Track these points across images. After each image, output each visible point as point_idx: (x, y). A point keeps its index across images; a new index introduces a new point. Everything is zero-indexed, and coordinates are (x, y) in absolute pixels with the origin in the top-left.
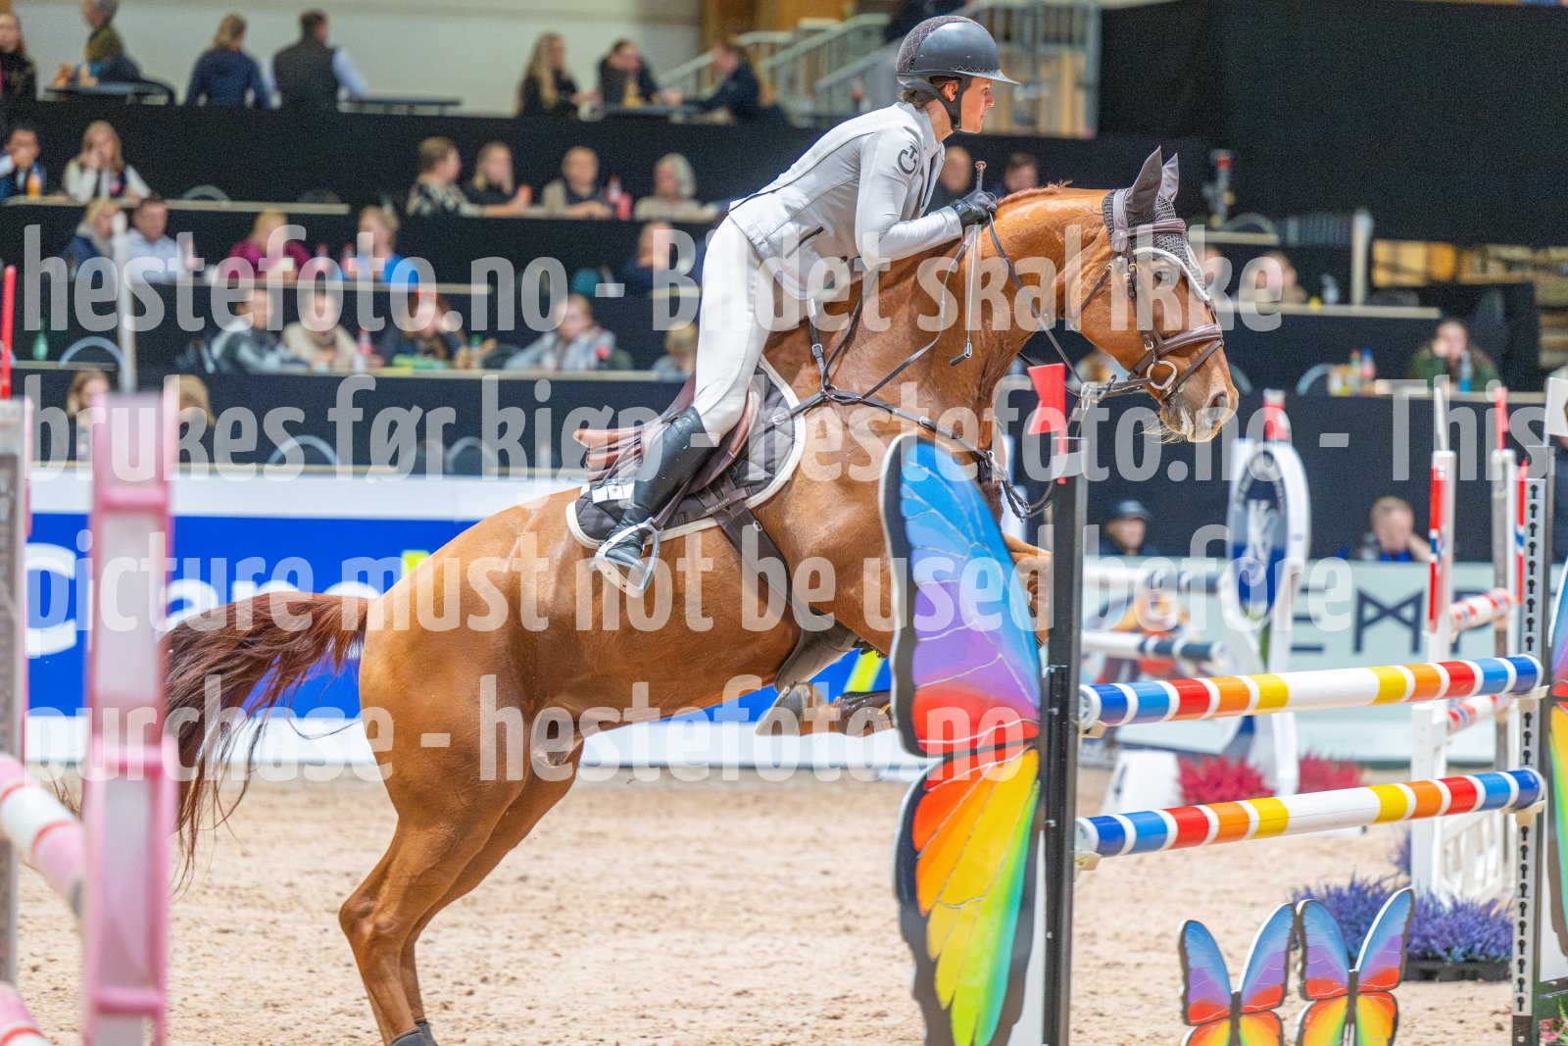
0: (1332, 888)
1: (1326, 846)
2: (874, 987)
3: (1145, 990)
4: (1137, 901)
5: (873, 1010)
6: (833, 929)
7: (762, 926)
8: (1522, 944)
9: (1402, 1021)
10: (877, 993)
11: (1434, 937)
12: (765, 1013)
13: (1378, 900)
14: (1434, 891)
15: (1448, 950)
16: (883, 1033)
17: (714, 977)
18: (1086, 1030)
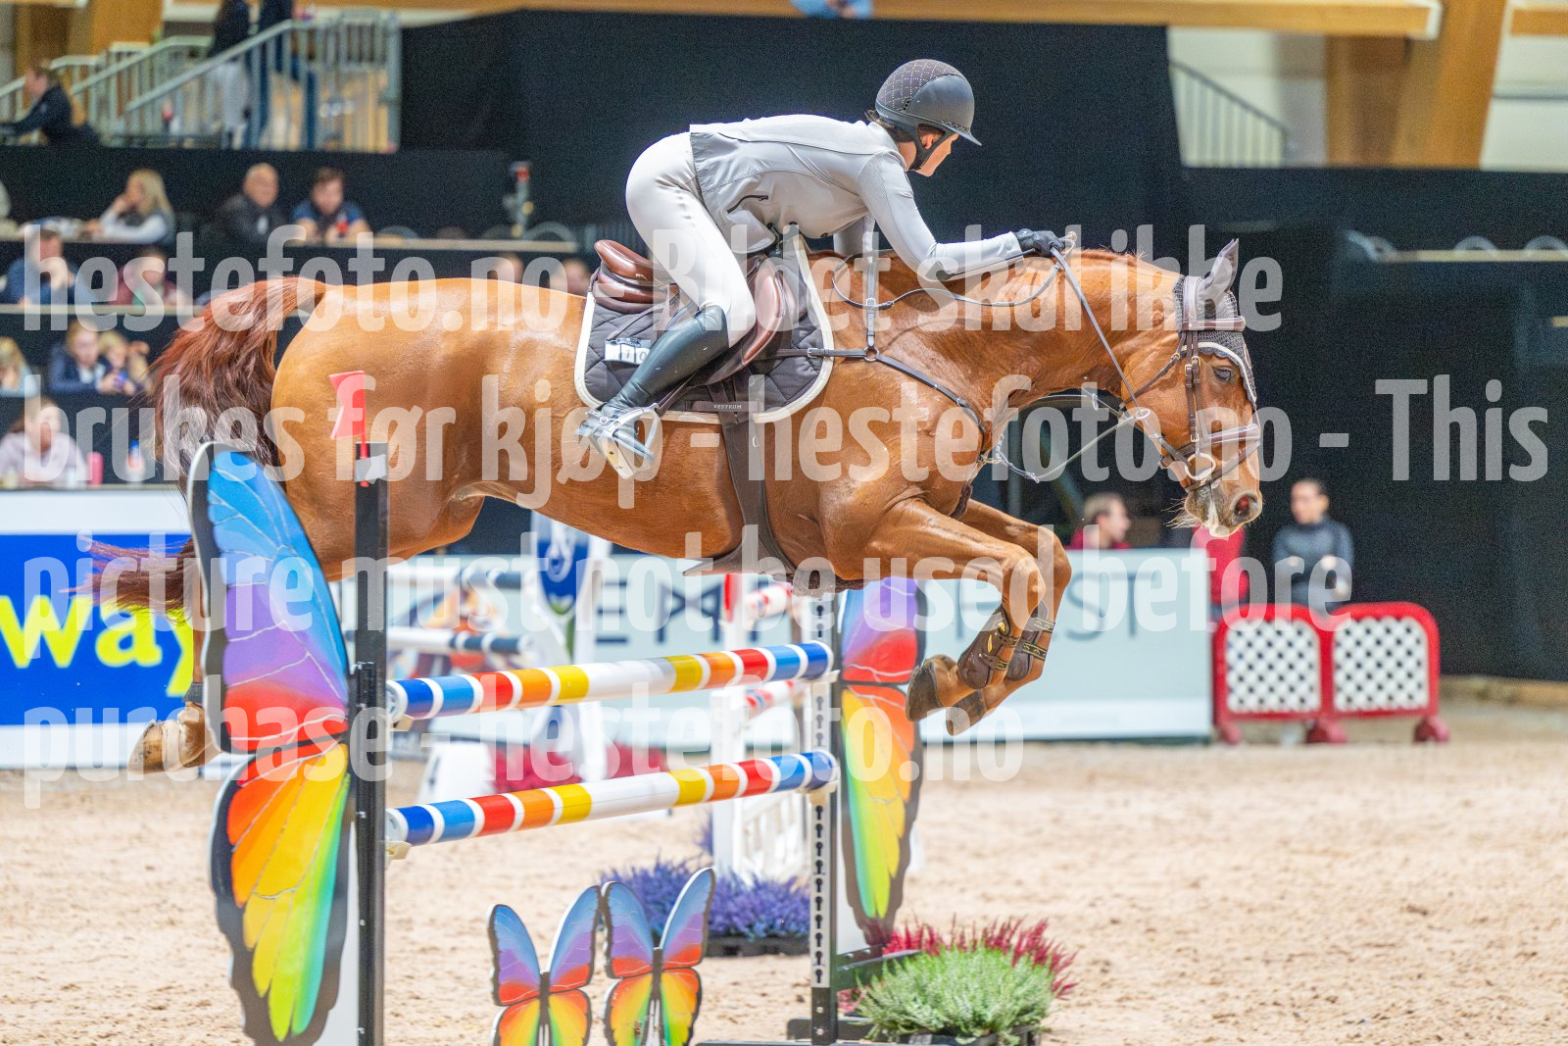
0: (638, 871)
1: (633, 830)
2: (198, 977)
3: (459, 974)
4: (452, 887)
5: (196, 1000)
6: (157, 922)
7: (88, 921)
8: (819, 919)
9: (705, 996)
10: (200, 983)
11: (737, 915)
12: (92, 1005)
13: (682, 880)
14: (736, 870)
15: (750, 927)
16: (207, 1021)
17: (42, 972)
18: (403, 1013)
